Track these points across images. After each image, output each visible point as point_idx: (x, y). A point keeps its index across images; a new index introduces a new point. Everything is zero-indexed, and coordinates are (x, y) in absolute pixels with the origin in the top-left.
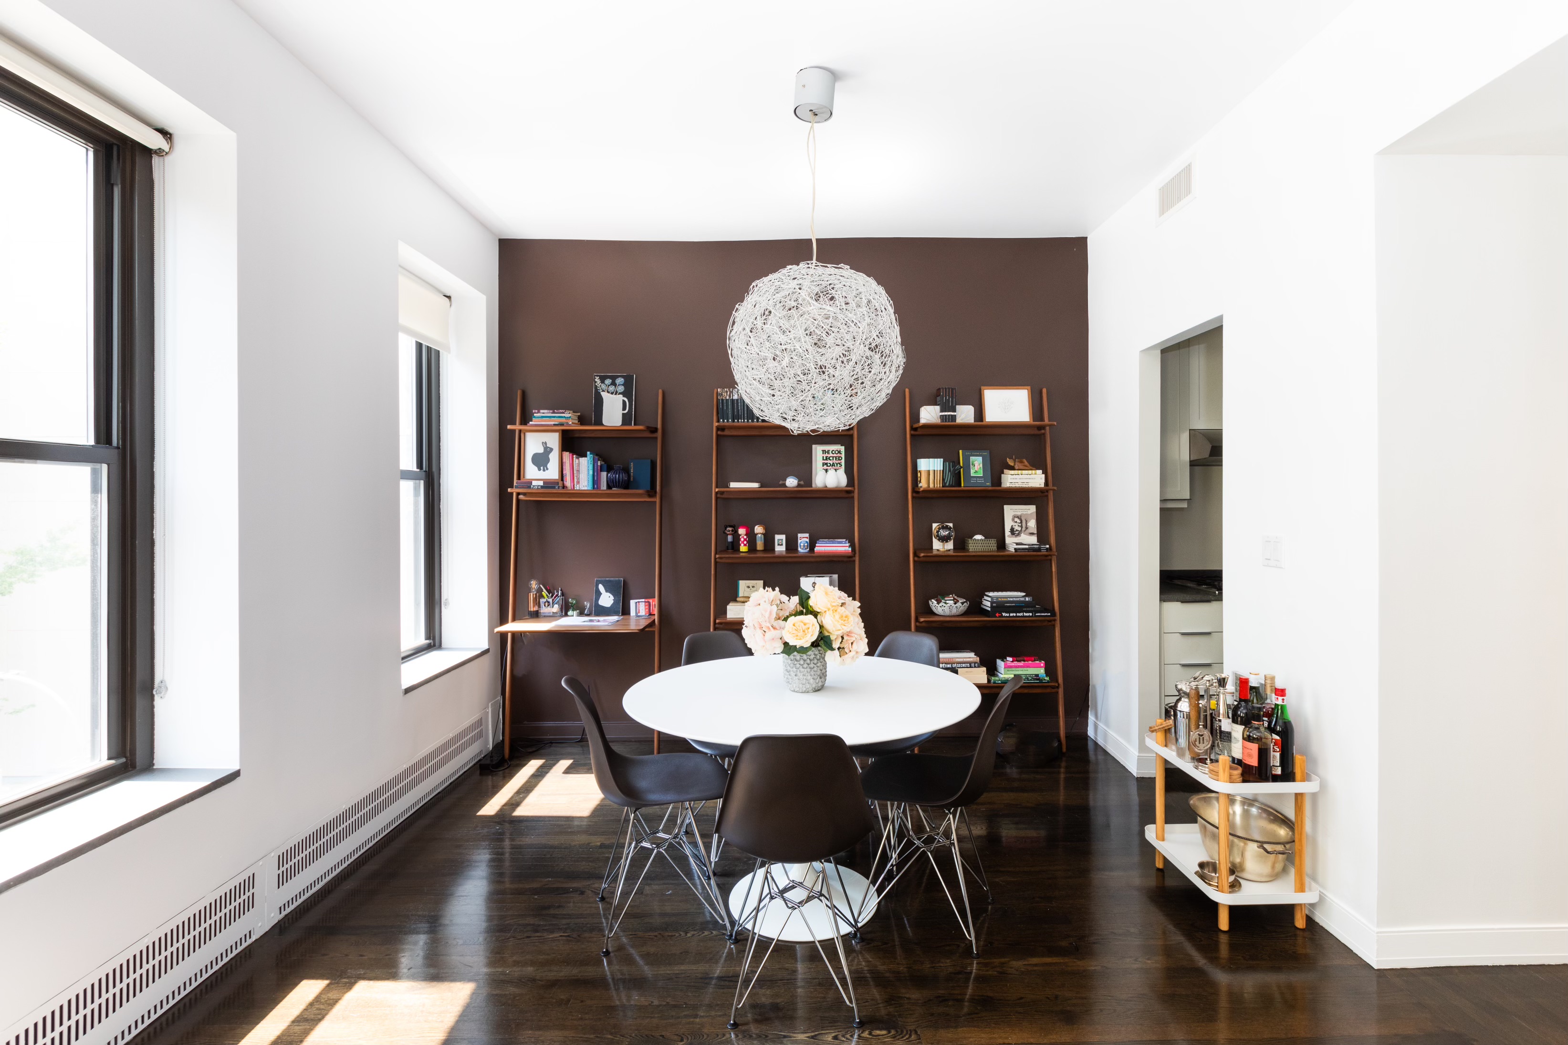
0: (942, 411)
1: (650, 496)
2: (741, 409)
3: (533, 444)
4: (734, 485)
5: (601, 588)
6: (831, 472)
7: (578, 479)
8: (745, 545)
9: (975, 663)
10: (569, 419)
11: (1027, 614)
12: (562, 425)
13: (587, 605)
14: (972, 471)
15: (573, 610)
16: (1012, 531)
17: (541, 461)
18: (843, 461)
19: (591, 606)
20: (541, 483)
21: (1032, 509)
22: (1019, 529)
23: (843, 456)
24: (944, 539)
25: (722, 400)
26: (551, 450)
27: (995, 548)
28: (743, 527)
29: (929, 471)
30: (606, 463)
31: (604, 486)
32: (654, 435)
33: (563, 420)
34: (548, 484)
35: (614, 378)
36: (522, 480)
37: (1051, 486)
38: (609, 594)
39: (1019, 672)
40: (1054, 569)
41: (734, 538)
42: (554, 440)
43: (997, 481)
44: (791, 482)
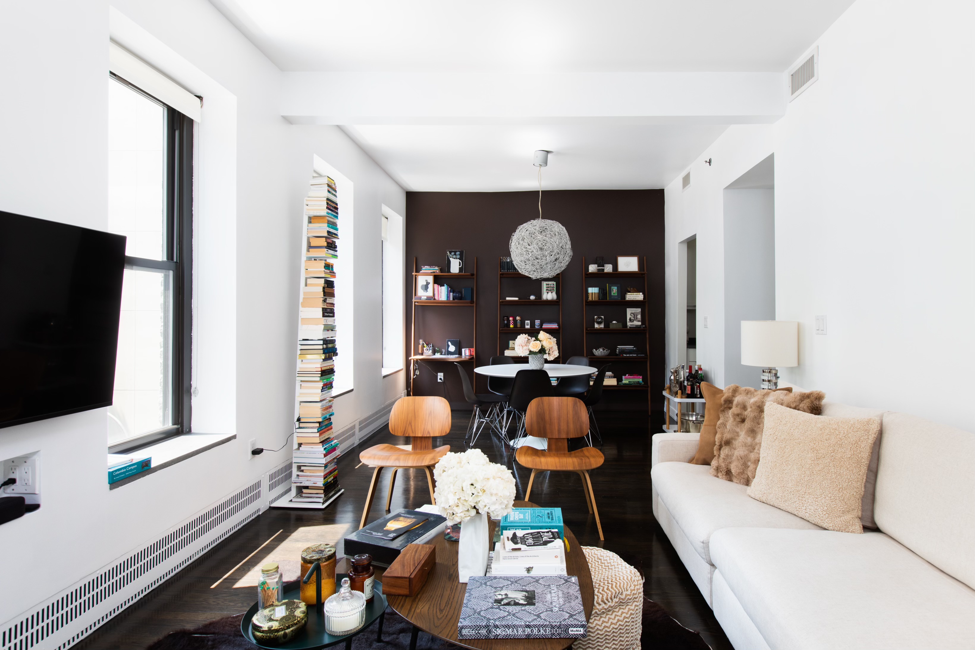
0: (598, 267)
1: (471, 303)
2: (511, 265)
3: (422, 280)
4: (508, 299)
5: (449, 343)
6: (550, 293)
7: (441, 296)
8: (512, 325)
9: (612, 376)
10: (436, 269)
11: (634, 355)
12: (434, 273)
13: (444, 350)
14: (612, 293)
15: (438, 353)
16: (630, 319)
17: (426, 287)
18: (555, 288)
19: (445, 351)
20: (426, 298)
21: (639, 310)
22: (633, 319)
23: (555, 286)
24: (599, 323)
25: (503, 262)
26: (429, 283)
27: (621, 327)
28: (511, 317)
29: (592, 293)
30: (452, 289)
31: (451, 299)
32: (473, 277)
33: (435, 271)
34: (429, 298)
35: (455, 252)
36: (417, 296)
37: (646, 300)
38: (453, 346)
39: (631, 380)
40: (647, 336)
41: (507, 322)
42: (431, 279)
43: (624, 297)
44: (532, 297)
